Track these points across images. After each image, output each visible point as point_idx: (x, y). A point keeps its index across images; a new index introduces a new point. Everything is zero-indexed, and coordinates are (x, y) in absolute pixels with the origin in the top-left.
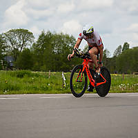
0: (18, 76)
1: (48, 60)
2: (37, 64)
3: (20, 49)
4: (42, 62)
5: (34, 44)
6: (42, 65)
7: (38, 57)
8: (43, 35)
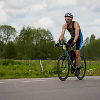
0: (4, 64)
1: (28, 50)
2: (19, 54)
3: (5, 42)
4: (24, 52)
5: (17, 38)
6: (24, 55)
7: (20, 48)
8: (24, 30)
